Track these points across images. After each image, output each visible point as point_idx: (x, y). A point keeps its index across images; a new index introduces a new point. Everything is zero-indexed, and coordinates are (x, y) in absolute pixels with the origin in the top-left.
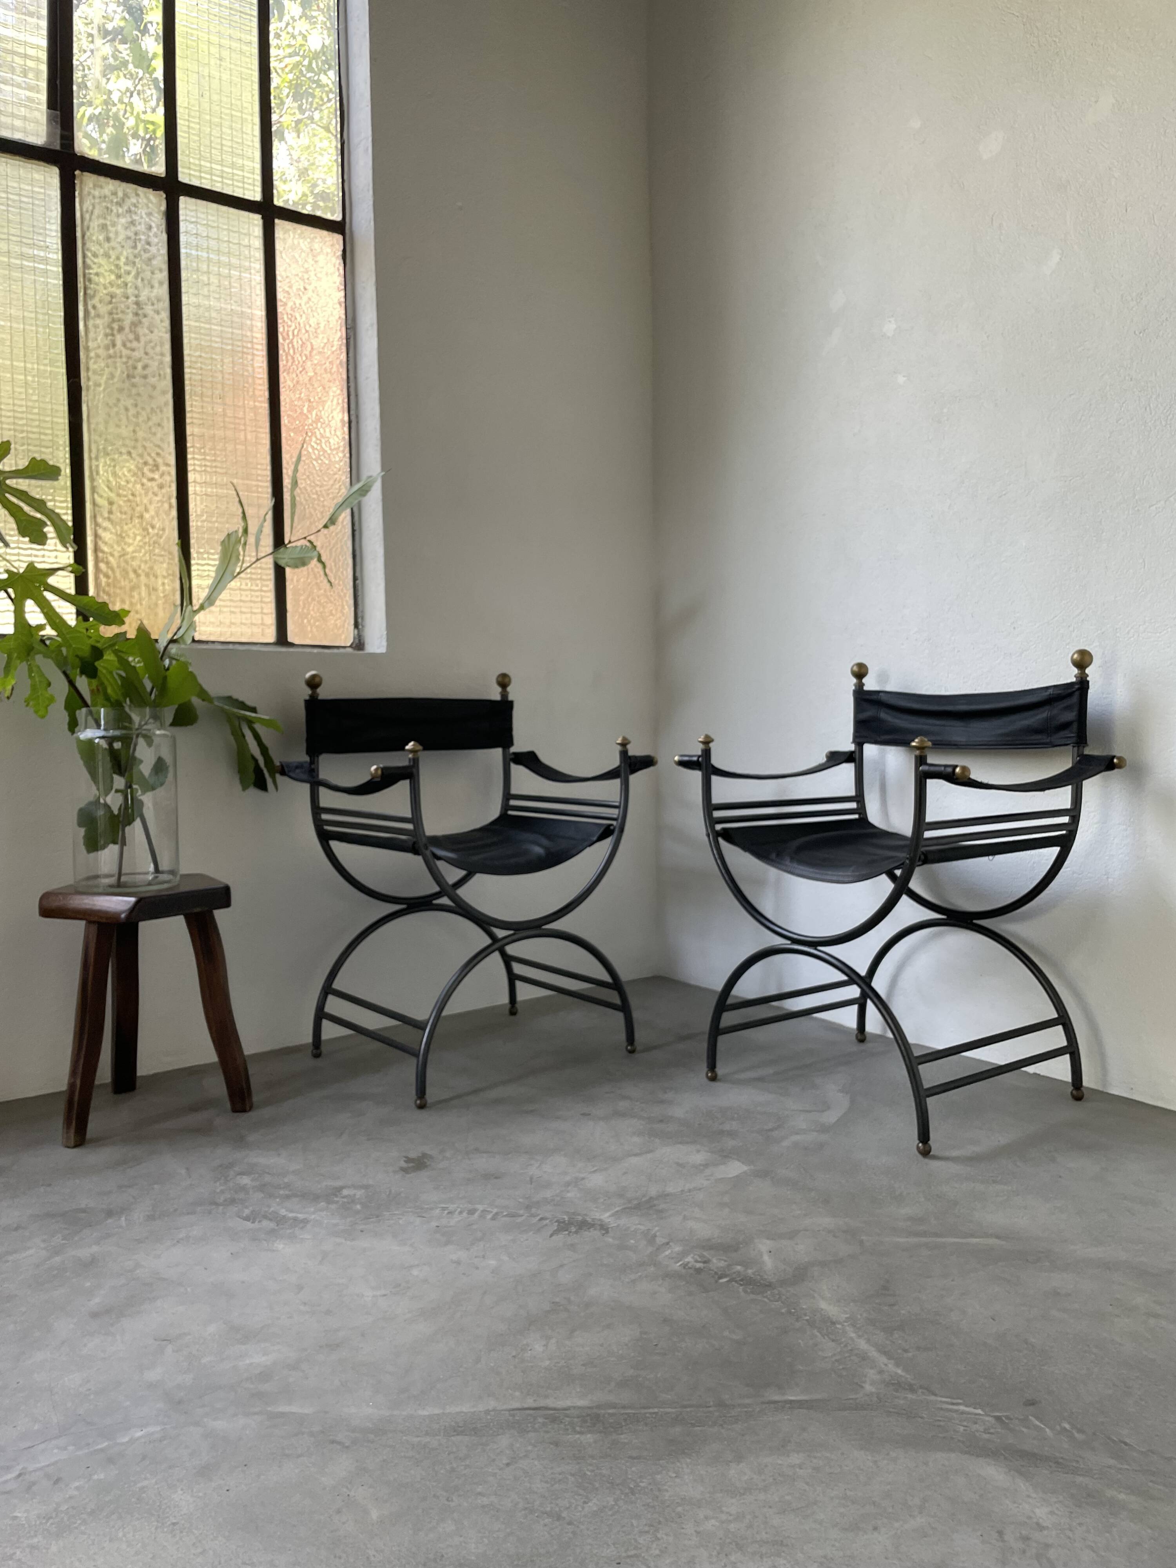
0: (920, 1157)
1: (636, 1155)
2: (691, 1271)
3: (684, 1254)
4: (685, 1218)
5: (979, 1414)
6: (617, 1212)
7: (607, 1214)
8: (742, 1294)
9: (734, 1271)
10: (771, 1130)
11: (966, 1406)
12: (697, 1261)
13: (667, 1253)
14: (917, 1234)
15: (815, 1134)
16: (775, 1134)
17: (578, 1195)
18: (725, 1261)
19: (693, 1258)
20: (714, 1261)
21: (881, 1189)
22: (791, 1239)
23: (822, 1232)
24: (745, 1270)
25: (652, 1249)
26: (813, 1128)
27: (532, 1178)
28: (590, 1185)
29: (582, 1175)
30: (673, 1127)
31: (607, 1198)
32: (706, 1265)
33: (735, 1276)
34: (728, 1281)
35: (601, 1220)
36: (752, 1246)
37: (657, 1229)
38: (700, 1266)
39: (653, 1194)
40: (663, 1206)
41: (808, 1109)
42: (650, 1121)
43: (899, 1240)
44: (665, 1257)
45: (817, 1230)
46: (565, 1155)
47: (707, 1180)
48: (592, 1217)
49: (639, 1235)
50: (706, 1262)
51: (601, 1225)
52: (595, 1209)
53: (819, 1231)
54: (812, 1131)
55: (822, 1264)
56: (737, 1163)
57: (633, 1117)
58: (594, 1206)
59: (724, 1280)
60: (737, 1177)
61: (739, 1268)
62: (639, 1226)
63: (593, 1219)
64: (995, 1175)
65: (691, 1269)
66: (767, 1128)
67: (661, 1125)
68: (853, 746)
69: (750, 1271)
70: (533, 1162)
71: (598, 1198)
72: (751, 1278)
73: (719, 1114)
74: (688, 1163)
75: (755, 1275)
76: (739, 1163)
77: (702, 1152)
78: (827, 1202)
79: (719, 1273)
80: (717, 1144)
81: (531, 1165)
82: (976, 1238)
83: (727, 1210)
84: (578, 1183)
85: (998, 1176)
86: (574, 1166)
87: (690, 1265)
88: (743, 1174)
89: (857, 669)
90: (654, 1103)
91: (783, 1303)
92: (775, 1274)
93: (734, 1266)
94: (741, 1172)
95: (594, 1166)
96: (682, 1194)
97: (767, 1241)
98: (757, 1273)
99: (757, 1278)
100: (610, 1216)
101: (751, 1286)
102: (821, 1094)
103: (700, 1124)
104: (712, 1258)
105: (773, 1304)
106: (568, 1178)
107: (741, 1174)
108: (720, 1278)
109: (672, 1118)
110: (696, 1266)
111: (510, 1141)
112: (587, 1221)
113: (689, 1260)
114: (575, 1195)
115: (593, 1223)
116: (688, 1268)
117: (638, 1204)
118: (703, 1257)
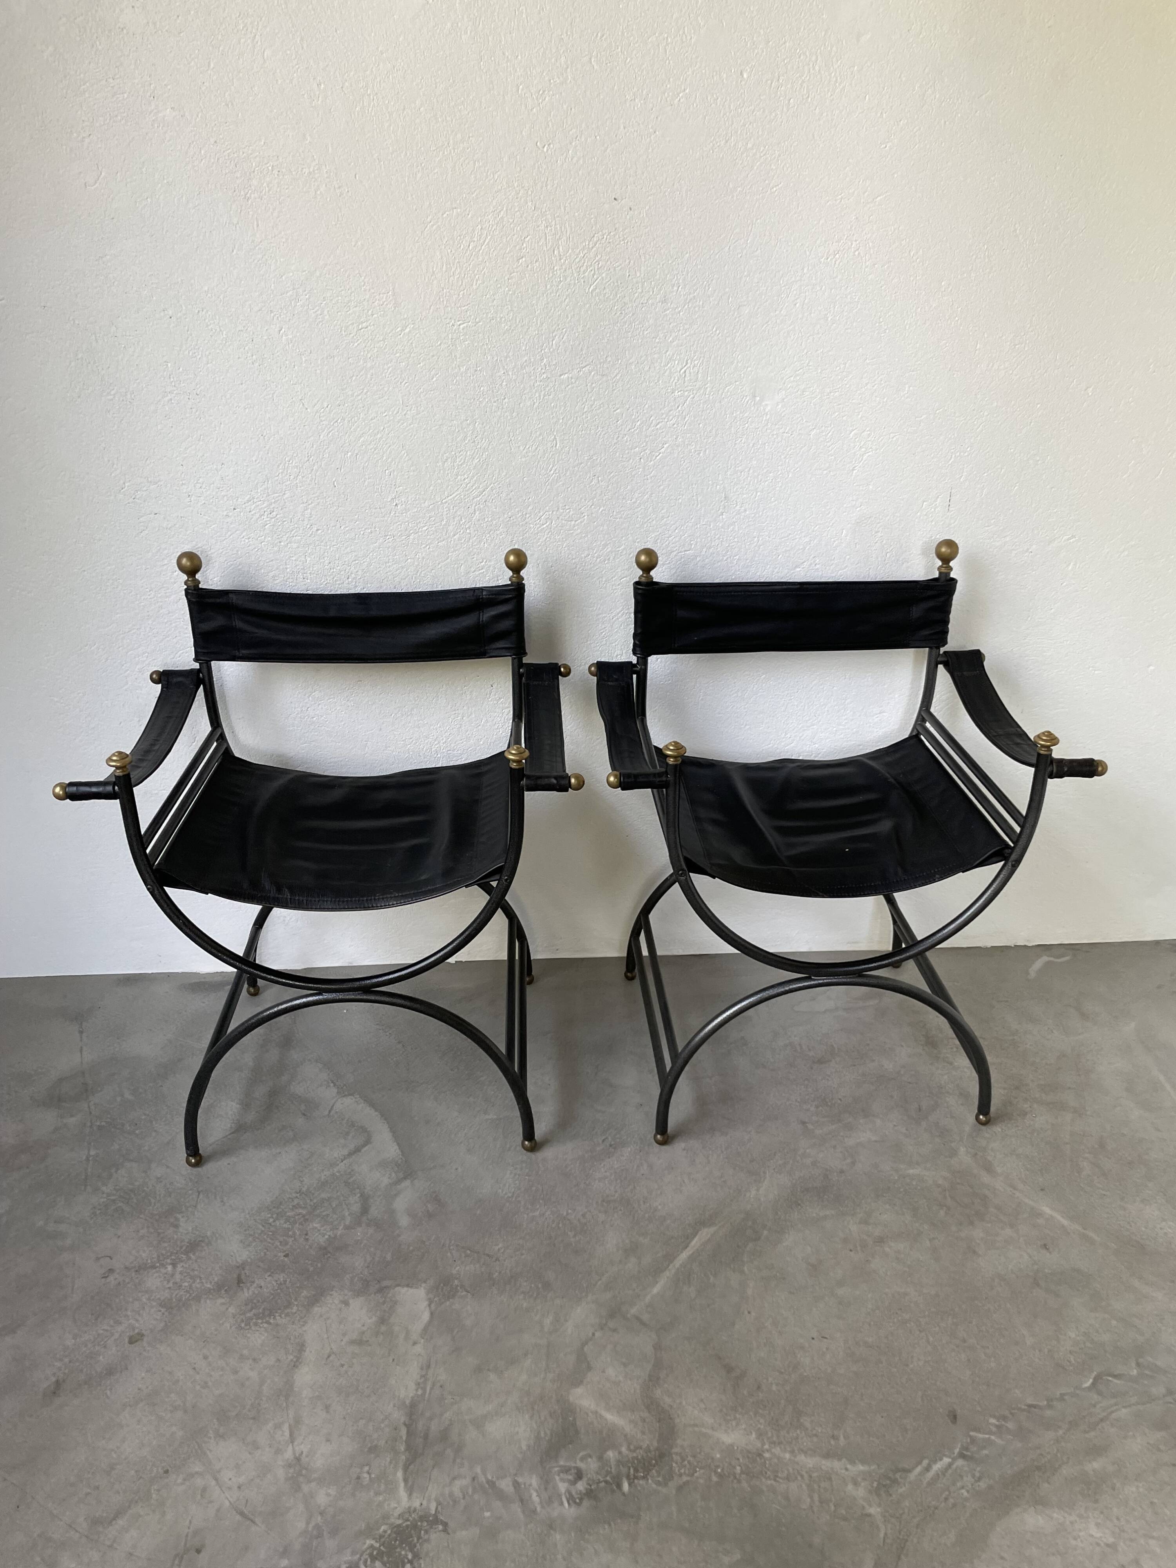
0: (532, 1155)
1: (296, 1364)
2: (586, 1503)
3: (546, 1482)
4: (479, 1424)
5: (950, 1465)
6: (406, 1480)
7: (402, 1493)
8: (664, 1490)
9: (613, 1463)
10: (365, 1210)
11: (935, 1462)
12: (574, 1483)
13: (535, 1497)
14: (657, 1271)
15: (407, 1183)
16: (375, 1211)
17: (332, 1491)
18: (590, 1456)
19: (562, 1480)
20: (580, 1464)
21: (559, 1228)
22: (589, 1368)
23: (598, 1334)
24: (620, 1453)
25: (516, 1508)
26: (394, 1175)
27: (242, 1514)
28: (319, 1462)
29: (289, 1454)
30: (266, 1284)
31: (366, 1468)
32: (585, 1479)
33: (624, 1470)
34: (630, 1485)
35: (410, 1511)
36: (578, 1410)
37: (478, 1470)
38: (581, 1486)
39: (399, 1416)
40: (435, 1427)
41: (352, 1147)
42: (226, 1290)
43: (655, 1291)
44: (543, 1507)
45: (591, 1334)
46: (220, 1436)
47: (415, 1343)
48: (396, 1514)
49: (476, 1497)
50: (579, 1475)
51: (422, 1518)
52: (381, 1498)
53: (593, 1334)
54: (399, 1181)
55: (653, 1380)
56: (404, 1290)
57: (198, 1299)
58: (372, 1493)
59: (626, 1486)
60: (432, 1314)
61: (611, 1454)
62: (458, 1483)
63: (400, 1516)
64: (604, 1138)
65: (581, 1499)
66: (356, 1208)
67: (248, 1289)
68: (197, 666)
69: (624, 1449)
70: (199, 1482)
71: (358, 1478)
72: (637, 1458)
73: (282, 1222)
74: (363, 1333)
75: (634, 1451)
76: (406, 1289)
77: (351, 1301)
78: (547, 1286)
79: (608, 1478)
80: (348, 1276)
81: (204, 1490)
82: (693, 1238)
83: (492, 1376)
84: (304, 1472)
85: (607, 1138)
86: (256, 1446)
87: (574, 1493)
88: (433, 1306)
89: (184, 561)
90: (186, 1253)
91: (701, 1468)
92: (643, 1433)
93: (605, 1456)
94: (427, 1303)
95: (278, 1426)
96: (424, 1389)
97: (579, 1391)
98: (632, 1447)
99: (640, 1453)
100: (410, 1495)
101: (654, 1471)
102: (330, 1111)
103: (286, 1256)
104: (576, 1463)
105: (697, 1478)
106: (281, 1473)
107: (429, 1305)
108: (619, 1486)
109: (242, 1266)
110: (580, 1491)
111: (112, 1467)
112: (399, 1526)
113: (562, 1487)
114: (328, 1495)
115: (409, 1523)
116: (578, 1501)
117: (408, 1448)
118: (566, 1470)
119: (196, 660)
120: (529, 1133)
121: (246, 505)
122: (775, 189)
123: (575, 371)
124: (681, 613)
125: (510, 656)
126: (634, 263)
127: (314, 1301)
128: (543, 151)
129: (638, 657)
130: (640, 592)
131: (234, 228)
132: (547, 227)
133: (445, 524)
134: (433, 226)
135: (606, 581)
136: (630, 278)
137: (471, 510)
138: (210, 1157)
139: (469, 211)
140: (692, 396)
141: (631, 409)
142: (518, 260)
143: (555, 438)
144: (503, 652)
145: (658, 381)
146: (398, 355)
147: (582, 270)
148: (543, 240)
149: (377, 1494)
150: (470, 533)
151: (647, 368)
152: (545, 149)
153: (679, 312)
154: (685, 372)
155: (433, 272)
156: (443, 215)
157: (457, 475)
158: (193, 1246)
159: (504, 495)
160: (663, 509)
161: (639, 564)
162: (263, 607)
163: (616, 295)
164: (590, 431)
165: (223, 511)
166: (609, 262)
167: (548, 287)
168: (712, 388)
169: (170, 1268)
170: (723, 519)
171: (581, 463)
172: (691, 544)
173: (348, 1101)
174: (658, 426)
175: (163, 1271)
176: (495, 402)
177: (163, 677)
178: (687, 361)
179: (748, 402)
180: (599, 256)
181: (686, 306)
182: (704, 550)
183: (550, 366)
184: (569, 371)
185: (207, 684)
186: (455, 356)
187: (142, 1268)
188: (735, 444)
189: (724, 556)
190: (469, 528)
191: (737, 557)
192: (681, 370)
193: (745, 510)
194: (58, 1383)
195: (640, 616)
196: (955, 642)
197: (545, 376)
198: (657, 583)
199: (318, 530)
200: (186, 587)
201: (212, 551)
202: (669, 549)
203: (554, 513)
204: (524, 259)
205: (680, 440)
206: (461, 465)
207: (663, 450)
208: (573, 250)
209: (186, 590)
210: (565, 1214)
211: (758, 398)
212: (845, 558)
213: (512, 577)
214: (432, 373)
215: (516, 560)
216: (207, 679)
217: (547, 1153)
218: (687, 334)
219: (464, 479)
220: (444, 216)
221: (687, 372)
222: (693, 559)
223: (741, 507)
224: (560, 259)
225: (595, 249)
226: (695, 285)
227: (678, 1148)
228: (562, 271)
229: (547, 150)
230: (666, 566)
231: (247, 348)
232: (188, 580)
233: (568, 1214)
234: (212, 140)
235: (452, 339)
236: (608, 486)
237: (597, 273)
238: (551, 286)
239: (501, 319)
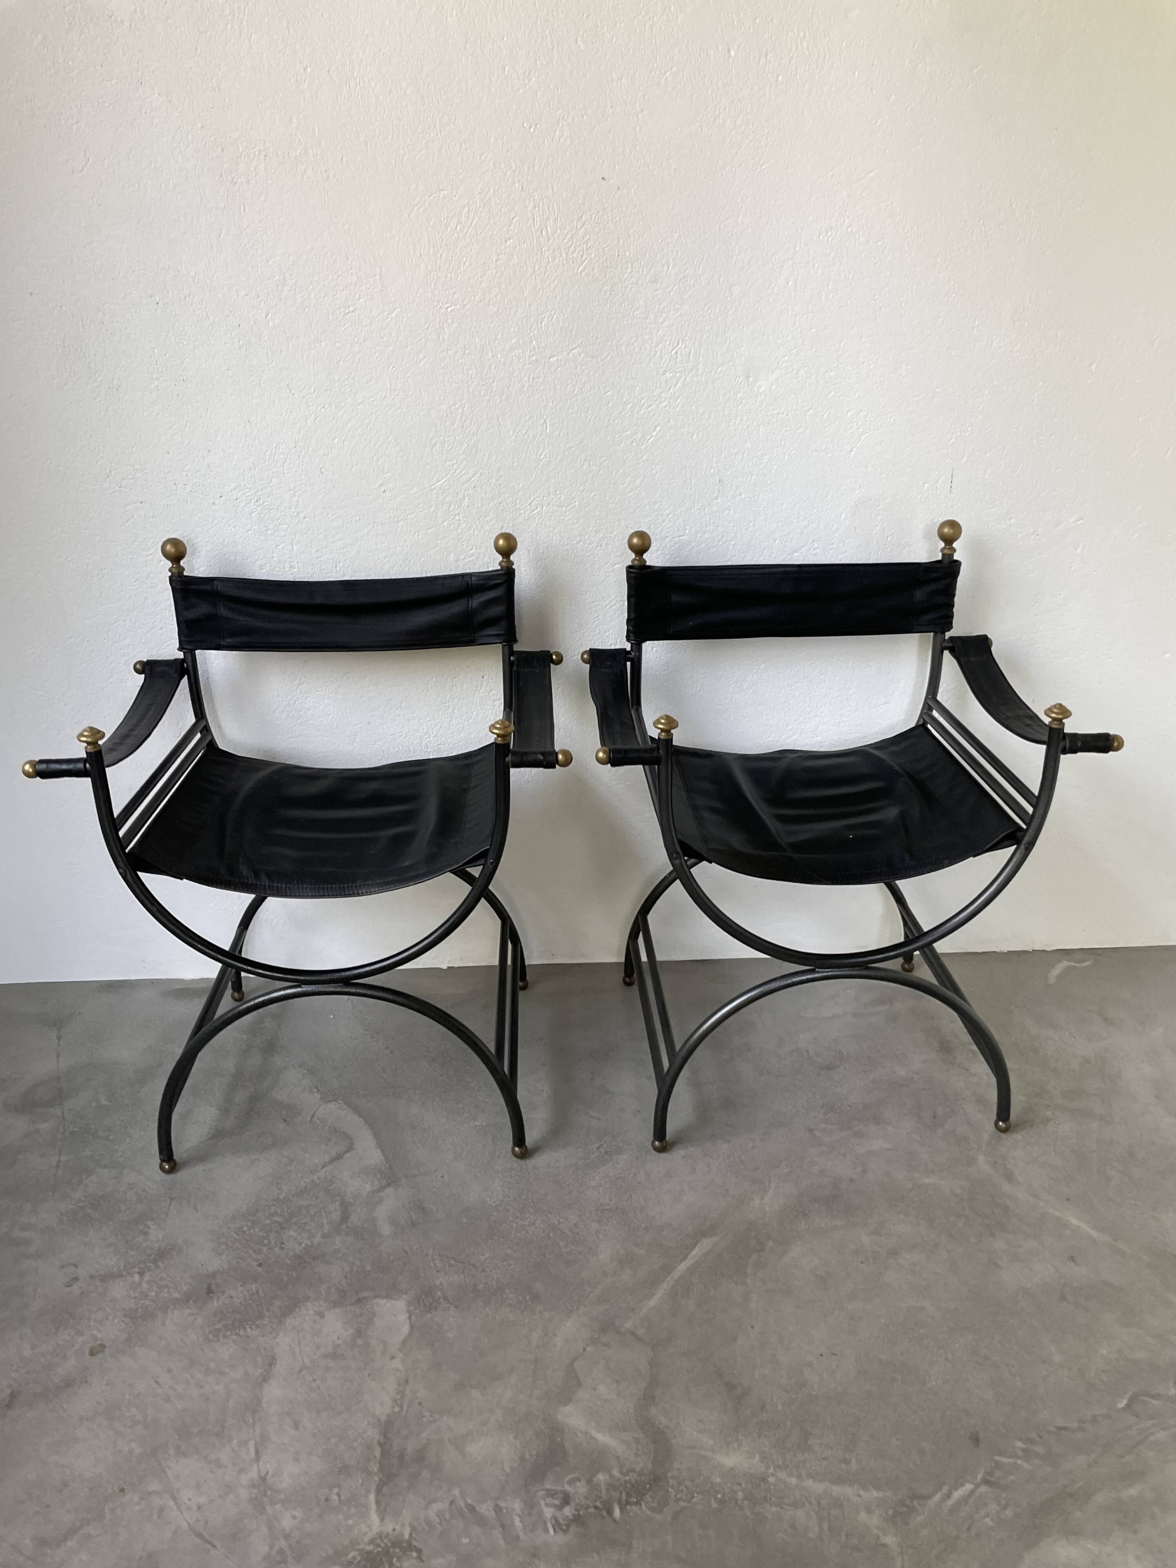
0: (523, 1162)
1: (265, 1379)
2: (573, 1529)
3: (530, 1505)
5: (973, 1491)
6: (378, 1503)
7: (374, 1517)
8: (658, 1517)
9: (603, 1487)
10: (345, 1218)
11: (955, 1490)
12: (560, 1508)
13: (518, 1523)
14: (653, 1283)
15: (390, 1191)
16: (354, 1219)
17: (298, 1513)
18: (579, 1480)
19: (547, 1505)
20: (567, 1488)
21: (550, 1237)
22: (579, 1385)
23: (588, 1349)
24: (612, 1476)
25: (497, 1533)
26: (376, 1182)
27: (200, 1535)
28: (285, 1482)
29: (253, 1474)
30: (237, 1294)
31: (336, 1490)
32: (573, 1504)
33: (616, 1495)
34: (621, 1511)
35: (380, 1535)
36: (566, 1430)
37: (457, 1492)
38: (568, 1511)
39: (374, 1434)
40: (411, 1447)
41: (334, 1153)
42: (194, 1301)
43: (652, 1303)
44: (526, 1534)
45: (581, 1350)
46: (181, 1453)
47: (393, 1358)
48: (366, 1540)
49: (454, 1522)
50: (566, 1500)
51: (394, 1544)
52: (350, 1522)
53: (584, 1349)
54: (383, 1188)
55: (648, 1399)
56: (382, 1302)
57: (165, 1309)
58: (341, 1517)
59: (617, 1512)
60: (412, 1327)
61: (601, 1477)
62: (436, 1507)
63: (372, 1542)
64: (598, 1145)
65: (568, 1526)
66: (336, 1216)
67: (218, 1299)
68: (180, 655)
69: (616, 1473)
70: (157, 1501)
71: (327, 1500)
72: (629, 1482)
73: (257, 1230)
74: (339, 1346)
75: (626, 1474)
76: (385, 1301)
77: (326, 1313)
78: (536, 1297)
79: (598, 1504)
80: (324, 1286)
81: (161, 1510)
82: (693, 1250)
83: (475, 1393)
84: (269, 1493)
85: (602, 1145)
86: (218, 1463)
87: (560, 1520)
88: (413, 1318)
89: (169, 547)
90: (155, 1262)
91: (699, 1493)
92: (637, 1455)
93: (595, 1479)
94: (406, 1316)
95: (244, 1443)
96: (401, 1407)
97: (567, 1409)
98: (624, 1470)
99: (633, 1477)
100: (382, 1519)
101: (648, 1496)
102: (312, 1117)
103: (260, 1265)
104: (563, 1487)
105: (696, 1504)
106: (244, 1494)
107: (410, 1318)
108: (610, 1512)
109: (213, 1275)
110: (567, 1517)
111: (65, 1484)
112: (370, 1552)
113: (548, 1512)
114: (294, 1517)
115: (380, 1549)
116: (564, 1527)
117: (382, 1468)
118: (552, 1494)
119: (181, 649)
120: (519, 1138)
121: (233, 492)
122: (764, 167)
123: (565, 353)
124: (675, 598)
125: (500, 643)
126: (624, 243)
127: (288, 1311)
128: (530, 132)
129: (632, 644)
130: (632, 575)
131: (221, 212)
132: (535, 207)
133: (434, 511)
134: (419, 208)
135: (598, 568)
136: (619, 257)
137: (460, 496)
138: (186, 1163)
139: (456, 193)
140: (683, 377)
141: (622, 391)
142: (506, 241)
143: (545, 422)
144: (493, 640)
145: (650, 362)
146: (385, 339)
147: (571, 250)
148: (531, 221)
149: (348, 1518)
150: (459, 520)
151: (637, 350)
152: (532, 130)
153: (670, 292)
154: (676, 352)
155: (421, 255)
156: (429, 197)
157: (446, 461)
158: (163, 1254)
159: (493, 480)
160: (655, 494)
161: (632, 547)
162: (249, 594)
163: (606, 276)
164: (581, 414)
165: (210, 499)
166: (597, 243)
167: (537, 268)
168: (705, 369)
169: (137, 1277)
170: (718, 503)
171: (572, 448)
172: (686, 530)
173: (332, 1106)
174: (650, 409)
175: (130, 1279)
176: (483, 385)
177: (148, 668)
178: (678, 342)
179: (741, 383)
180: (588, 237)
181: (676, 286)
182: (699, 535)
183: (539, 348)
184: (558, 353)
185: (192, 675)
186: (444, 339)
187: (108, 1277)
188: (729, 426)
189: (719, 541)
190: (459, 514)
191: (733, 542)
192: (672, 350)
193: (740, 494)
194: (13, 1396)
195: (633, 600)
196: (960, 627)
197: (534, 358)
198: (650, 567)
199: (305, 518)
200: (170, 574)
201: (199, 539)
202: (663, 534)
203: (545, 499)
204: (512, 240)
205: (672, 422)
206: (450, 450)
207: (654, 433)
208: (561, 231)
209: (170, 578)
210: (556, 1223)
211: (751, 379)
212: (844, 542)
213: (502, 561)
214: (421, 356)
215: (506, 544)
216: (191, 668)
217: (539, 1161)
218: (679, 313)
219: (453, 465)
220: (431, 198)
221: (679, 353)
222: (688, 545)
223: (736, 491)
224: (548, 240)
225: (583, 230)
226: (685, 264)
227: (677, 1155)
228: (551, 252)
229: (534, 131)
230: (660, 552)
231: (234, 334)
232: (172, 567)
233: (559, 1222)
234: (199, 125)
235: (440, 322)
236: (599, 470)
237: (585, 253)
238: (539, 268)
239: (489, 301)
